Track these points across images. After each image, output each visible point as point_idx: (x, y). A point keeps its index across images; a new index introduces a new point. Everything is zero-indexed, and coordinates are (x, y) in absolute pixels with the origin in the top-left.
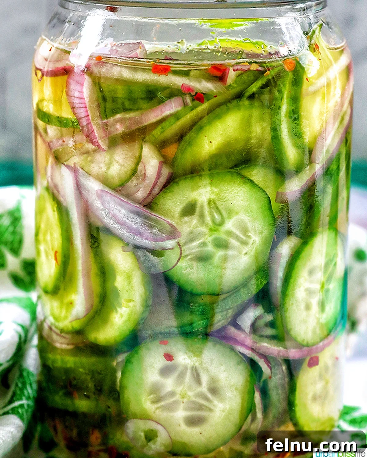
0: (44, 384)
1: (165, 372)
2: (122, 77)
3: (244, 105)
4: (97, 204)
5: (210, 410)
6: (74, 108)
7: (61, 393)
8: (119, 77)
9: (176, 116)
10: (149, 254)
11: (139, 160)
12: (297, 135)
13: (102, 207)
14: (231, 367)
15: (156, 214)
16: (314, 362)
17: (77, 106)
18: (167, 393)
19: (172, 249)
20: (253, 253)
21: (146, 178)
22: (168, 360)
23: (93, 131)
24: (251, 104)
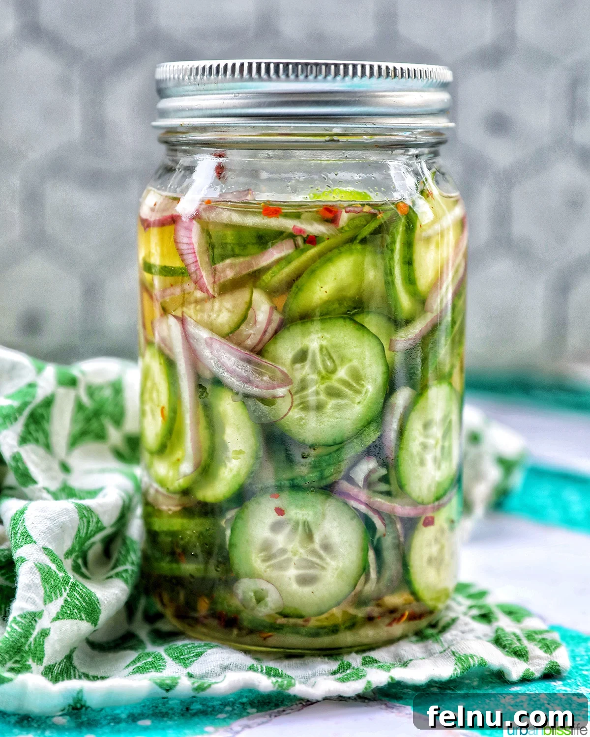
0: (149, 552)
1: (276, 527)
2: (231, 221)
3: (356, 249)
4: (206, 353)
5: (323, 568)
6: (182, 254)
7: (168, 559)
8: (229, 222)
9: (287, 260)
10: (260, 403)
11: (250, 305)
12: (410, 280)
13: (210, 356)
14: (344, 522)
15: (266, 361)
16: (429, 522)
17: (185, 252)
18: (279, 550)
19: (283, 397)
20: (365, 403)
21: (257, 324)
22: (279, 515)
23: (202, 276)
24: (364, 248)
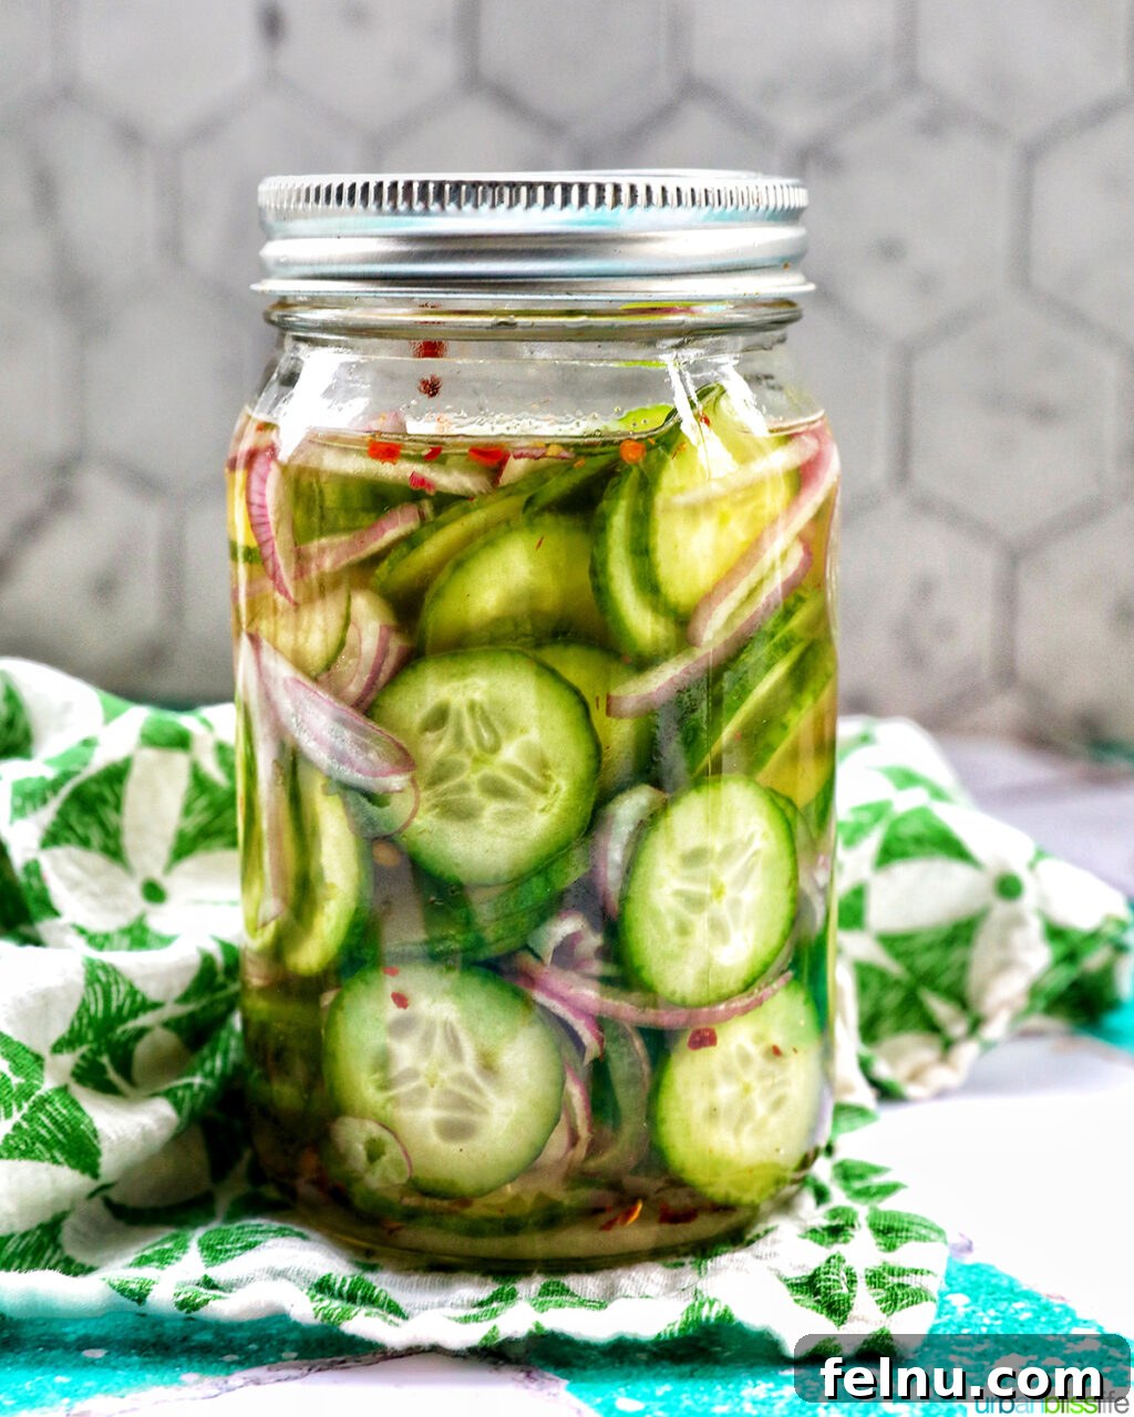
4: (286, 704)
5: (483, 1110)
6: (254, 525)
10: (364, 800)
11: (347, 621)
13: (291, 710)
15: (373, 725)
16: (704, 1039)
17: (258, 520)
18: (405, 1070)
19: (401, 792)
20: (555, 810)
21: (362, 656)
22: (399, 1007)
23: (279, 567)
